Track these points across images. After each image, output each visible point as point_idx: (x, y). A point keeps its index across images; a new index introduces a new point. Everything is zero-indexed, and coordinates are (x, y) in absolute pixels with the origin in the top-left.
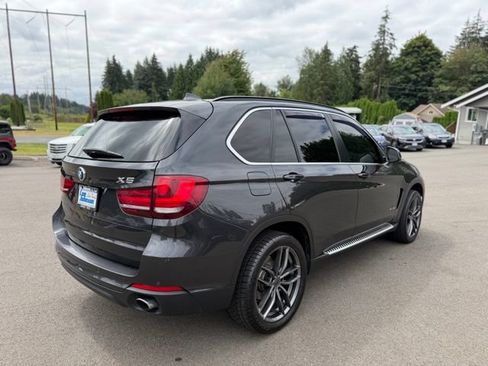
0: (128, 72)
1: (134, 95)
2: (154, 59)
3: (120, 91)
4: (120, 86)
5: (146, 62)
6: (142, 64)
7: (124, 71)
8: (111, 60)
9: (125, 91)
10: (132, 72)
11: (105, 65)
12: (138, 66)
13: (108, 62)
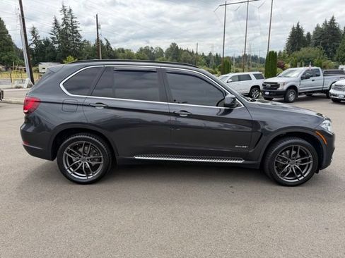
0: (309, 34)
1: (309, 52)
2: (333, 19)
3: (299, 50)
4: (299, 45)
5: (325, 24)
6: (321, 26)
7: (305, 34)
8: (296, 26)
9: (302, 49)
10: (312, 34)
11: (290, 30)
12: (318, 28)
13: (293, 28)
